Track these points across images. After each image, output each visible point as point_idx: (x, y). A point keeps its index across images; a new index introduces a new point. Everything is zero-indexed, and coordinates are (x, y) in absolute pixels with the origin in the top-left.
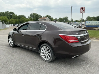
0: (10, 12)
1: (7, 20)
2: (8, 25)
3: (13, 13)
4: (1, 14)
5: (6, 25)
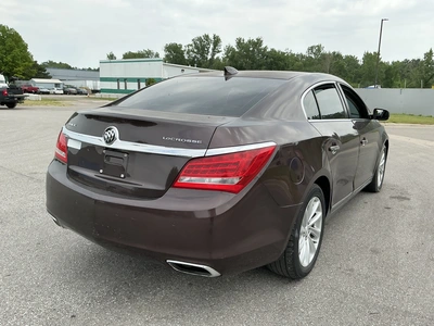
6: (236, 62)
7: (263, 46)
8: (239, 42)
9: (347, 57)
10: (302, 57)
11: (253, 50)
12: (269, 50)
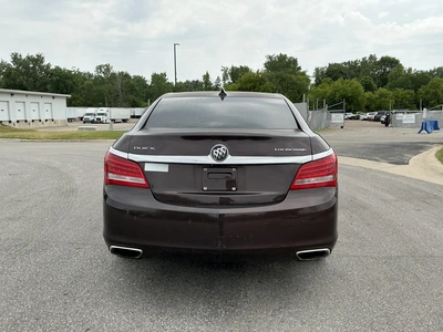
0: (382, 59)
1: (359, 94)
2: (342, 115)
3: (397, 62)
4: (345, 69)
5: (334, 115)
6: (14, 80)
7: (46, 63)
8: (15, 58)
9: (135, 77)
10: (90, 76)
11: (34, 68)
12: (53, 67)
